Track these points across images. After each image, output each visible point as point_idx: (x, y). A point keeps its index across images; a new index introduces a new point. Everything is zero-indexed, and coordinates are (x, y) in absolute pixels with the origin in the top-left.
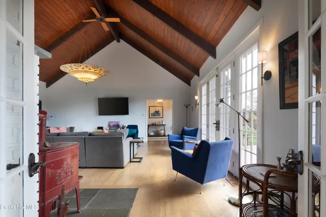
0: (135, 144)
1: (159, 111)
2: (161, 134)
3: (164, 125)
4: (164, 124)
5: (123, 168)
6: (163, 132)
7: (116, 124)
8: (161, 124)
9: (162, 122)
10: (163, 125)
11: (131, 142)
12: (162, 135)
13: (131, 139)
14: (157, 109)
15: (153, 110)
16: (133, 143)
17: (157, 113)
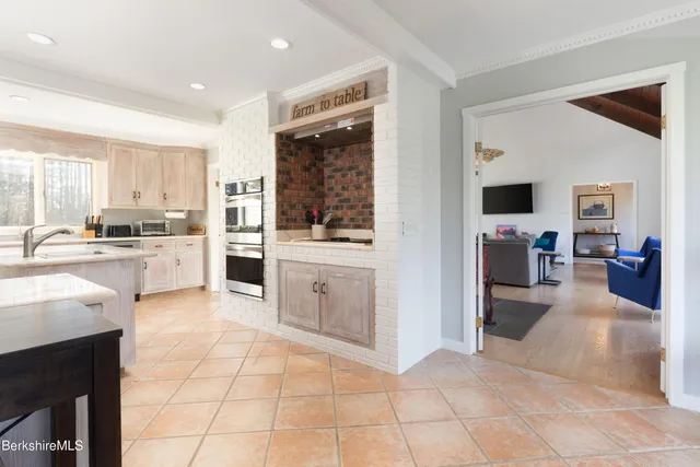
0: (548, 259)
1: (603, 206)
2: (609, 252)
3: (616, 235)
4: (615, 231)
5: (528, 287)
6: (613, 248)
7: (508, 229)
8: (609, 231)
9: (612, 227)
10: (612, 234)
11: (540, 255)
12: (612, 255)
13: (540, 250)
14: (599, 200)
15: (586, 204)
16: (544, 255)
17: (598, 209)
